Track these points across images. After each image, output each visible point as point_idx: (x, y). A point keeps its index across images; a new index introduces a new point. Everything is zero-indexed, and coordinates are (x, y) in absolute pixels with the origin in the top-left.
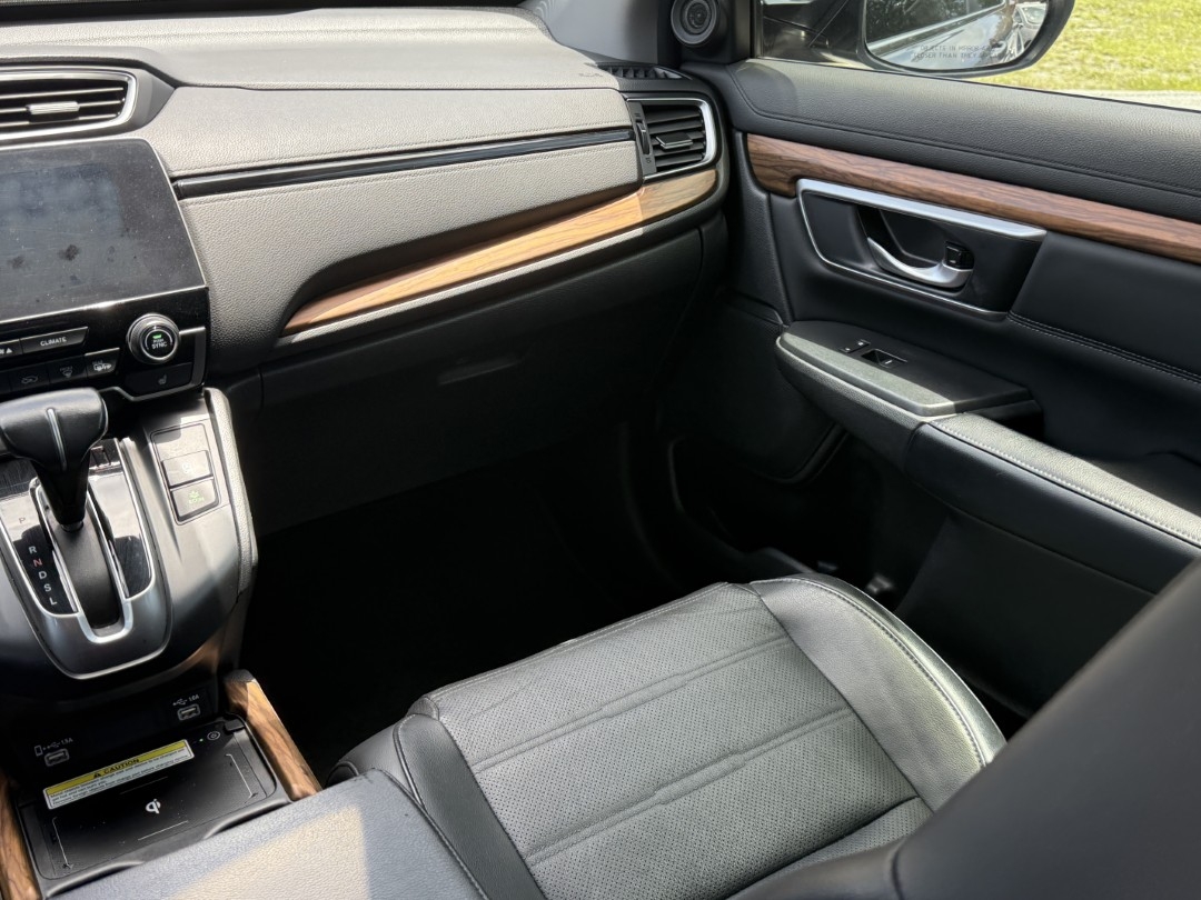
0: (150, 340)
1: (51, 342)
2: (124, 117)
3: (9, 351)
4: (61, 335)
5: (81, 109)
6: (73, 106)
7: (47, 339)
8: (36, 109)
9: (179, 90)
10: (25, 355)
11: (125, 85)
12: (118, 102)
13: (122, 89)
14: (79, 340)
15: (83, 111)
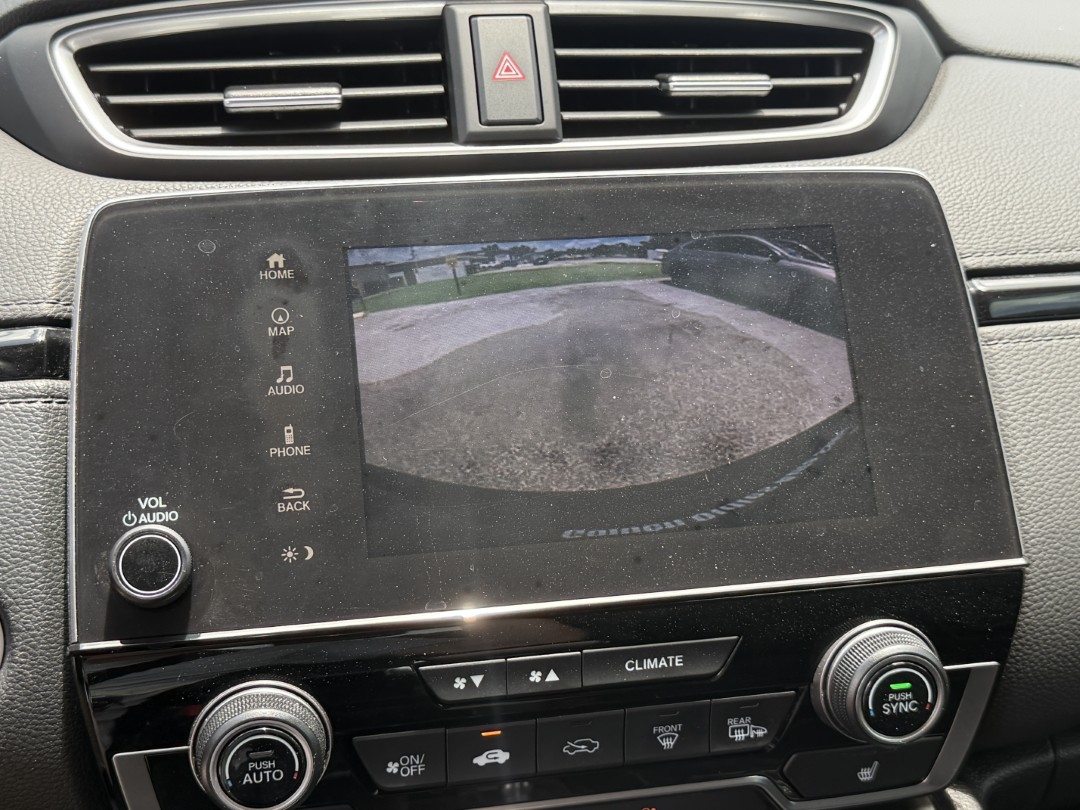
0: (883, 692)
1: (650, 664)
2: (860, 115)
3: (552, 677)
4: (675, 651)
5: (776, 91)
6: (758, 84)
7: (641, 656)
8: (681, 84)
9: (956, 63)
10: (584, 690)
11: (867, 43)
12: (846, 81)
13: (857, 51)
14: (710, 667)
15: (778, 98)
